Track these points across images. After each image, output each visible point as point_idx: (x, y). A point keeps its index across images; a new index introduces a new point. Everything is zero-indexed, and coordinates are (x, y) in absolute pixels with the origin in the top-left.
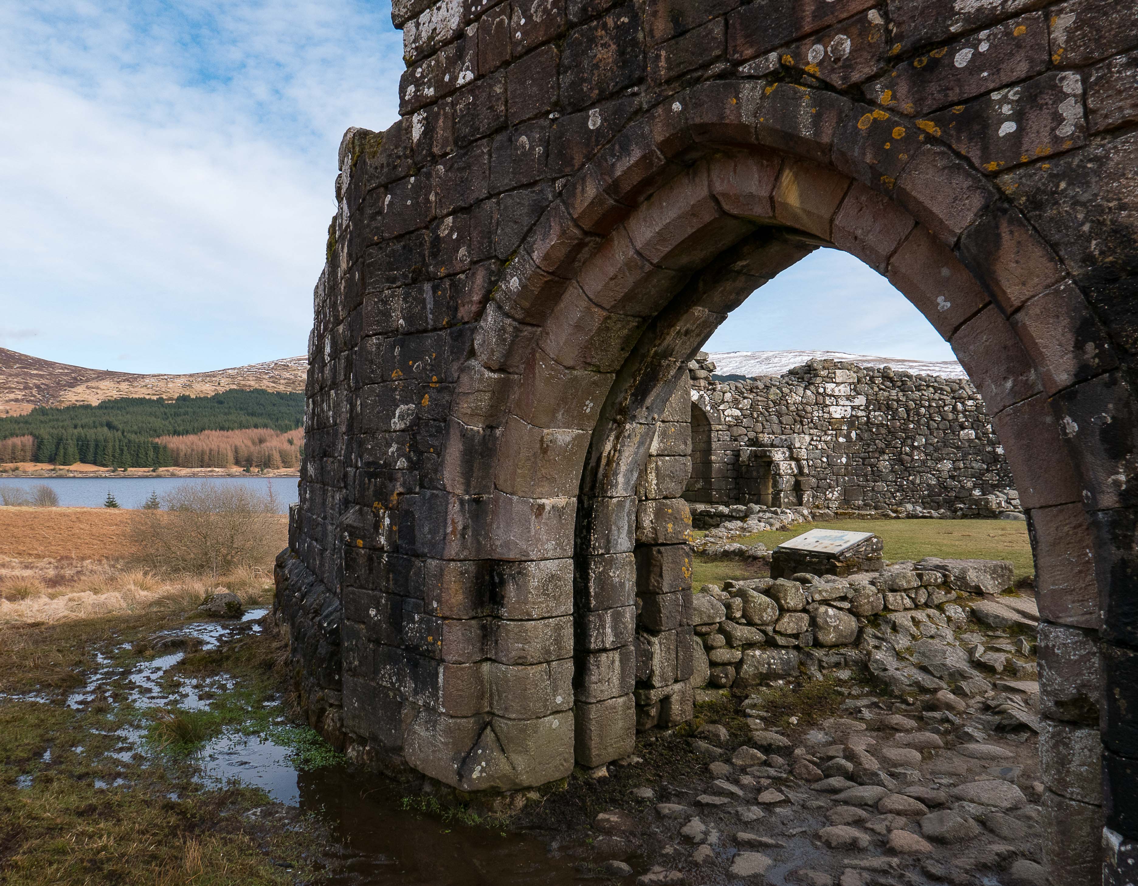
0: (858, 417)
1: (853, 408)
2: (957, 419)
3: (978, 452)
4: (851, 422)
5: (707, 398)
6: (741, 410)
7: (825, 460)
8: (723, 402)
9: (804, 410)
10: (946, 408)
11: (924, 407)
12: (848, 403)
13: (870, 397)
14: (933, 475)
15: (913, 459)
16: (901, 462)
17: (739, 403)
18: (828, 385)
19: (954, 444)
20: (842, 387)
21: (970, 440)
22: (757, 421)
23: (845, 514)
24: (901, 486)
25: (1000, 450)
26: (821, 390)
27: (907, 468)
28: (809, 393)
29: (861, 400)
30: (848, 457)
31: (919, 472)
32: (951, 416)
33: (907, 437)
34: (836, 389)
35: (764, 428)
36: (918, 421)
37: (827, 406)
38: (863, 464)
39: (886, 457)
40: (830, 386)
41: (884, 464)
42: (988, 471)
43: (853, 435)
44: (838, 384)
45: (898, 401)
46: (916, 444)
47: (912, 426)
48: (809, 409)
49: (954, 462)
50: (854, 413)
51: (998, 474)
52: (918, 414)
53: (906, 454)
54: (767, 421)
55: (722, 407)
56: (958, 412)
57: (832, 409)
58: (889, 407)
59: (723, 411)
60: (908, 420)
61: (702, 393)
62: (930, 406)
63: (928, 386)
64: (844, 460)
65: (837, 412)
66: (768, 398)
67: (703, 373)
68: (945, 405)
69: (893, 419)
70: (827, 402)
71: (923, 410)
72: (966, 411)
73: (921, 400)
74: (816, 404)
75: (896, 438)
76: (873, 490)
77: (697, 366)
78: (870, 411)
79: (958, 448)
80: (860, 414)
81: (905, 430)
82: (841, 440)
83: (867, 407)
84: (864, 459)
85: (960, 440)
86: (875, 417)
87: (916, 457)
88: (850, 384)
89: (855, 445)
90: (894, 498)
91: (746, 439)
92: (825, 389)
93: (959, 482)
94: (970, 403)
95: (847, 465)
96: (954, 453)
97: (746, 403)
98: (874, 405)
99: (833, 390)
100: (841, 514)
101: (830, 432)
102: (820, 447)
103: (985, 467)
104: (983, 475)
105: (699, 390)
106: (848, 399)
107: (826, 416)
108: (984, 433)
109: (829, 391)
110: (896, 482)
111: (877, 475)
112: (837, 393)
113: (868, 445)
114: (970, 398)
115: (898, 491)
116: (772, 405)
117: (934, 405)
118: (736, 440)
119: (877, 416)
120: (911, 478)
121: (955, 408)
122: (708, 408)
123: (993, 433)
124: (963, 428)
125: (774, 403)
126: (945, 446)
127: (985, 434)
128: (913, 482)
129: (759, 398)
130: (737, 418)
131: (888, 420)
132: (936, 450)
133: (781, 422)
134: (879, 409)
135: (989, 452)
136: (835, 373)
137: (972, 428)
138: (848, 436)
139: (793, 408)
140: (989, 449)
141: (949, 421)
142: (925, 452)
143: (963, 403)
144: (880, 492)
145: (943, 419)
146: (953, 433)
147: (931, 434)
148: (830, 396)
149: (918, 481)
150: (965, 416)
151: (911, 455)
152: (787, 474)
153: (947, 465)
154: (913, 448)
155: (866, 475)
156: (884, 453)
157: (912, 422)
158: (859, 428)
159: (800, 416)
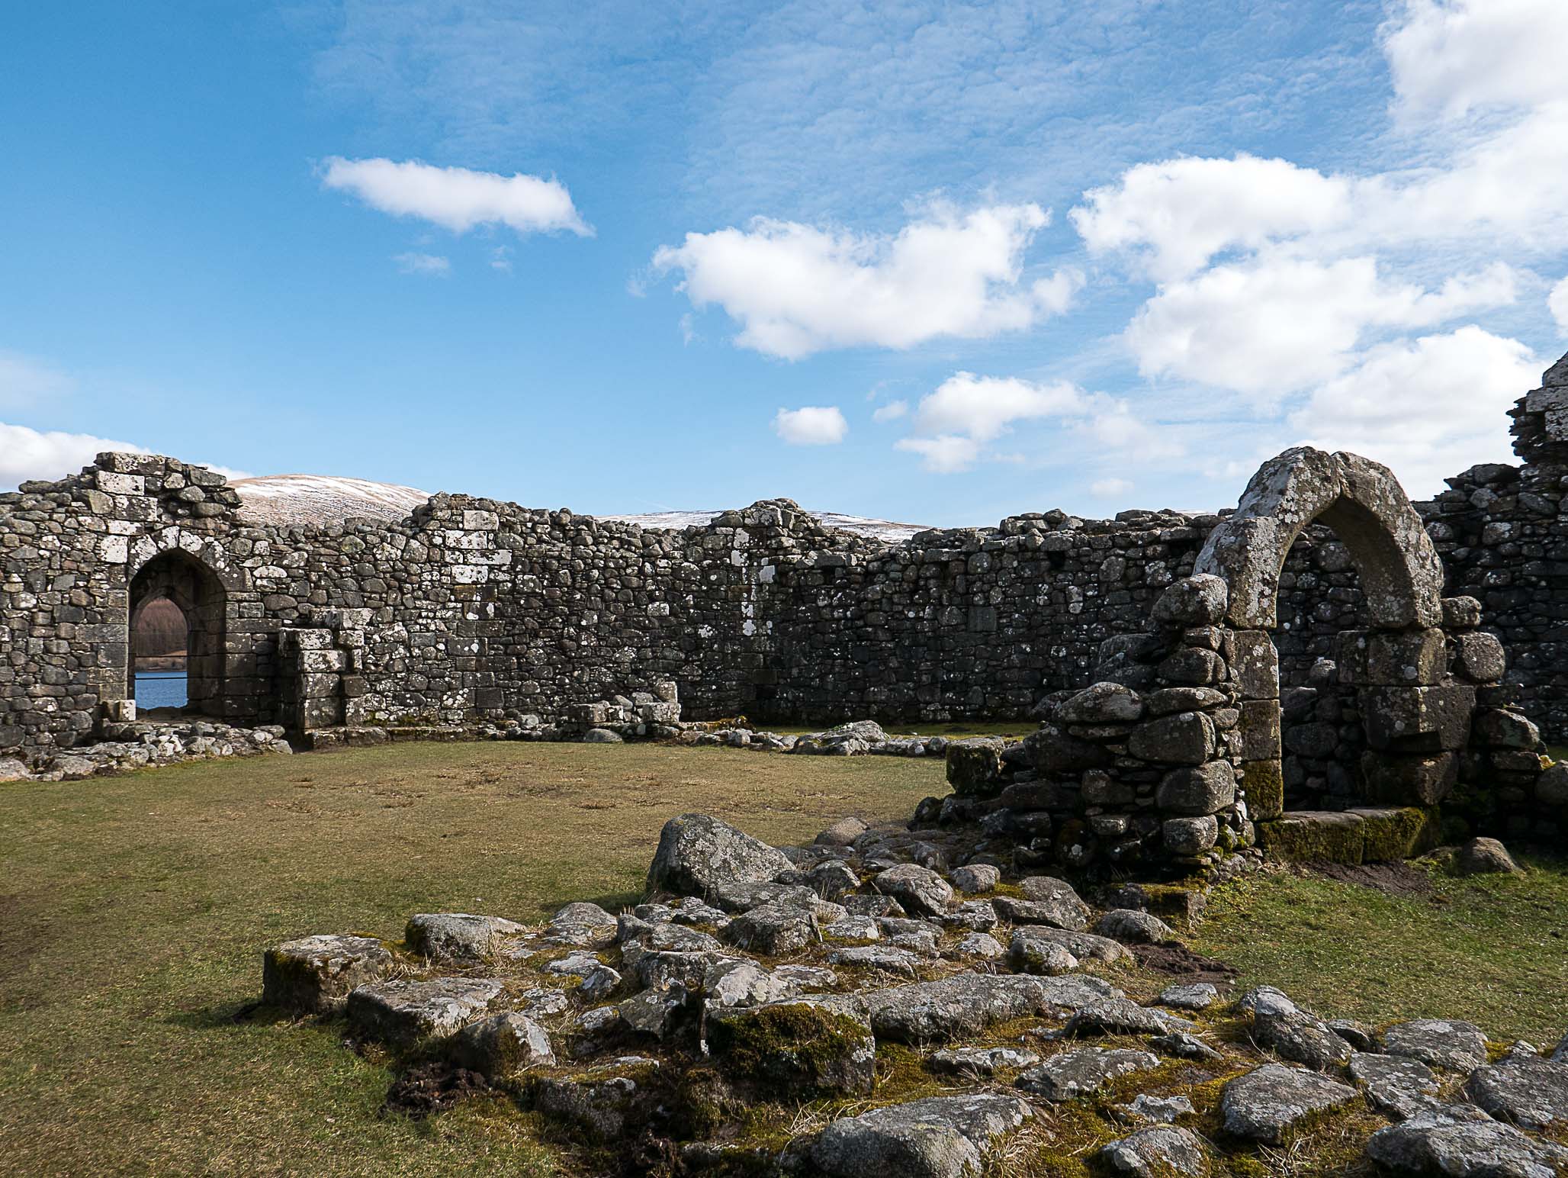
0: (498, 583)
1: (491, 568)
2: (644, 587)
3: (674, 634)
4: (488, 590)
5: (219, 549)
6: (286, 568)
7: (442, 647)
8: (252, 555)
9: (406, 571)
10: (629, 571)
11: (598, 568)
12: (484, 561)
13: (517, 553)
14: (609, 668)
15: (579, 646)
16: (561, 649)
17: (285, 557)
18: (449, 533)
19: (639, 622)
20: (474, 537)
21: (661, 618)
22: (317, 587)
23: (407, 733)
24: (562, 685)
25: (705, 632)
26: (438, 540)
27: (571, 658)
28: (414, 544)
29: (503, 557)
30: (481, 643)
31: (589, 665)
32: (635, 582)
33: (572, 614)
34: (465, 540)
35: (329, 596)
36: (588, 589)
37: (446, 564)
38: (506, 653)
39: (540, 642)
40: (453, 536)
41: (537, 651)
42: (686, 662)
43: (490, 609)
44: (467, 532)
45: (559, 558)
46: (584, 623)
47: (578, 597)
48: (414, 568)
49: (639, 649)
50: (492, 576)
51: (700, 667)
52: (588, 578)
53: (570, 638)
54: (336, 586)
55: (248, 563)
56: (646, 575)
57: (456, 570)
58: (545, 568)
59: (252, 569)
60: (573, 588)
61: (208, 539)
62: (606, 567)
63: (612, 538)
64: (475, 647)
65: (465, 575)
66: (339, 550)
67: (212, 508)
68: (628, 566)
69: (552, 585)
70: (448, 559)
71: (596, 573)
72: (657, 574)
73: (594, 557)
74: (429, 560)
75: (556, 615)
76: (519, 693)
77: (202, 495)
78: (517, 574)
79: (645, 629)
80: (501, 577)
81: (569, 602)
82: (471, 616)
83: (513, 567)
84: (506, 645)
85: (647, 617)
86: (524, 582)
87: (584, 643)
88: (489, 532)
89: (493, 625)
90: (551, 704)
91: (296, 614)
92: (444, 538)
93: (646, 678)
94: (663, 563)
95: (480, 654)
96: (638, 636)
97: (296, 558)
98: (523, 564)
99: (458, 541)
100: (400, 734)
101: (452, 605)
102: (433, 627)
103: (683, 656)
104: (680, 668)
105: (204, 534)
106: (483, 555)
107: (444, 579)
108: (682, 608)
109: (451, 542)
110: (553, 679)
111: (526, 670)
112: (465, 546)
113: (514, 624)
114: (666, 556)
115: (556, 693)
116: (345, 560)
117: (612, 565)
118: (275, 616)
119: (528, 580)
120: (576, 673)
121: (641, 570)
122: (221, 564)
123: (695, 607)
124: (652, 600)
125: (351, 558)
126: (627, 626)
127: (685, 608)
128: (579, 680)
129: (322, 550)
130: (278, 581)
131: (544, 587)
132: (615, 631)
133: (361, 589)
134: (531, 571)
135: (688, 635)
136: (462, 515)
137: (665, 600)
138: (481, 611)
139: (385, 567)
140: (689, 630)
141: (633, 590)
142: (596, 635)
143: (654, 565)
144: (529, 696)
145: (624, 586)
146: (638, 606)
147: (607, 608)
148: (453, 549)
149: (586, 678)
150: (656, 582)
151: (577, 640)
152: (316, 671)
153: (630, 653)
154: (579, 627)
155: (508, 670)
156: (537, 636)
157: (579, 590)
158: (499, 599)
159: (396, 579)
